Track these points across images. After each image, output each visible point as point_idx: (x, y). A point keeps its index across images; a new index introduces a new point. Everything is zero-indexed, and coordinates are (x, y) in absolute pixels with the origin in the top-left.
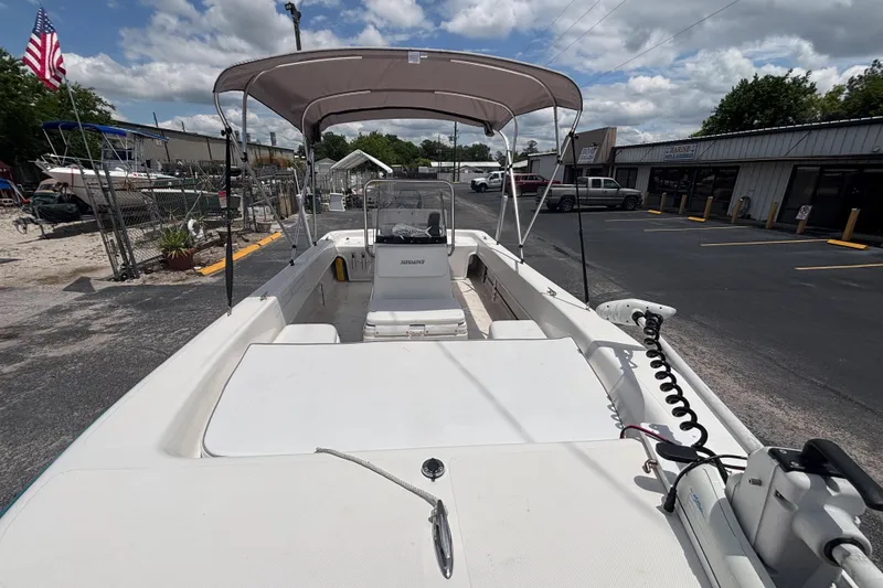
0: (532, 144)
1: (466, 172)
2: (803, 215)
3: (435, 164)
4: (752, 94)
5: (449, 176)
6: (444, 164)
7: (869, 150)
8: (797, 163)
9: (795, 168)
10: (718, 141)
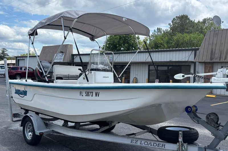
7: (168, 60)
8: (149, 64)
9: (149, 66)
10: (120, 55)
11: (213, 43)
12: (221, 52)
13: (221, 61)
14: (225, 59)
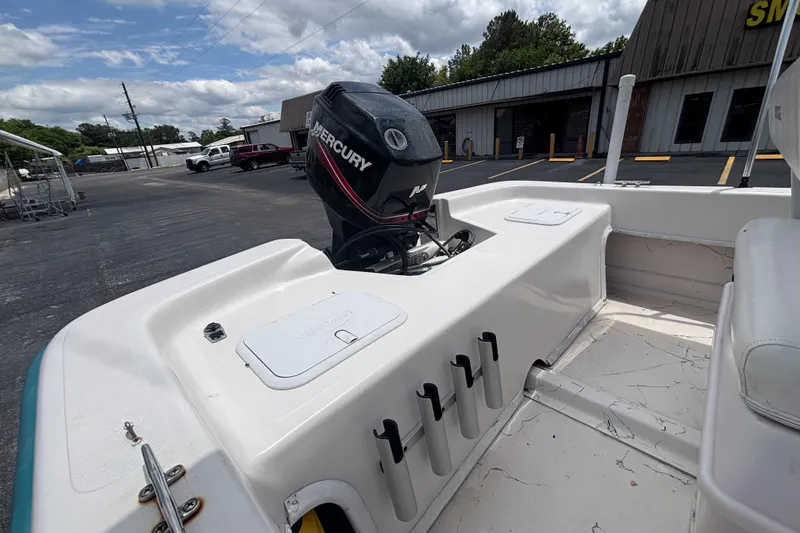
0: (225, 123)
1: (165, 154)
2: (520, 145)
3: (111, 151)
4: (400, 70)
5: (142, 163)
6: (125, 151)
7: (540, 91)
8: (495, 106)
9: (496, 110)
10: (432, 94)
11: (661, 32)
12: (683, 51)
13: (683, 74)
14: (693, 68)
